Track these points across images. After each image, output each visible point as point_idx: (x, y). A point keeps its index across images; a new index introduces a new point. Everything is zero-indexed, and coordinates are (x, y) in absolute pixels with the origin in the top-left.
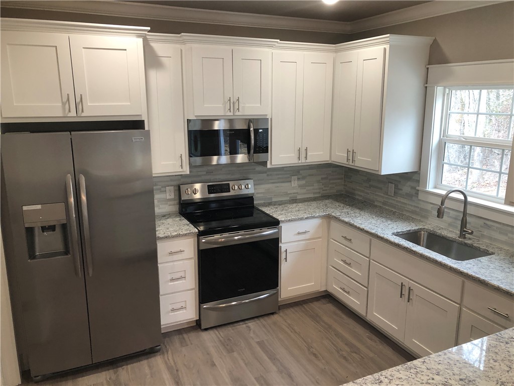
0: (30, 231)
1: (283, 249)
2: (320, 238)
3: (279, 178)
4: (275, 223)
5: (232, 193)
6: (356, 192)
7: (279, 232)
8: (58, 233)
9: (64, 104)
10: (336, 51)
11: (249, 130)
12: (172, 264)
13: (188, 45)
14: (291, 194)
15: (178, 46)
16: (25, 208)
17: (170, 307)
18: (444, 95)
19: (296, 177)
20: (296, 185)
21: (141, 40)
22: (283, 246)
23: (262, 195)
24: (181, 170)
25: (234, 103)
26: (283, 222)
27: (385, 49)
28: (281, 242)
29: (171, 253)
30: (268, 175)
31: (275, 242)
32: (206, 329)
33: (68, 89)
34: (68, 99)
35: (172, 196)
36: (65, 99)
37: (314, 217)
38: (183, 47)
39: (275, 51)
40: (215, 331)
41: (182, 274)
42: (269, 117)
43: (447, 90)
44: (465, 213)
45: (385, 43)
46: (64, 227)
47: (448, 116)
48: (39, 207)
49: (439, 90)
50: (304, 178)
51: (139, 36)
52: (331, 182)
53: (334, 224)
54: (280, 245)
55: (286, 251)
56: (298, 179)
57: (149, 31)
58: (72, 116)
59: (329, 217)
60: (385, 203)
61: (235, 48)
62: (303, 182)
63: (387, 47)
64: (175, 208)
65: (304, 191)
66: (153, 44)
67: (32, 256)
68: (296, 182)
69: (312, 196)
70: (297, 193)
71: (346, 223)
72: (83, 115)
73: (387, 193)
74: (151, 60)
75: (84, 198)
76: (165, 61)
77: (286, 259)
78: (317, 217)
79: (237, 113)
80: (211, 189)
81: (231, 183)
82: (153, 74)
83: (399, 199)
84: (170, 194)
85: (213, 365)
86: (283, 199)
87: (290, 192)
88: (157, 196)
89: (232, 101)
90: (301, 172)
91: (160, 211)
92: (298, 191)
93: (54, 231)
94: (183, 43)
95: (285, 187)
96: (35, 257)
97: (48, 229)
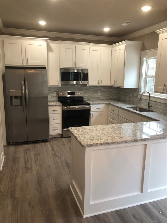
0: (11, 98)
1: (91, 114)
2: (105, 111)
3: (93, 92)
4: (89, 104)
5: (76, 95)
6: (121, 98)
7: (90, 107)
8: (19, 100)
9: (22, 61)
10: (112, 47)
11: (81, 73)
12: (53, 114)
13: (61, 44)
15: (58, 45)
16: (10, 91)
17: (53, 129)
18: (146, 61)
20: (99, 95)
21: (46, 42)
22: (91, 113)
23: (87, 97)
24: (58, 85)
25: (76, 63)
26: (91, 104)
27: (125, 46)
29: (53, 111)
31: (88, 111)
32: (64, 138)
33: (24, 57)
34: (24, 60)
35: (56, 95)
36: (23, 60)
37: (102, 104)
38: (60, 45)
39: (91, 47)
40: (67, 138)
41: (57, 118)
42: (88, 69)
43: (147, 59)
44: (149, 100)
45: (125, 43)
46: (21, 97)
47: (148, 68)
48: (14, 91)
49: (144, 59)
50: (102, 92)
51: (45, 41)
52: (113, 94)
53: (110, 106)
54: (90, 112)
55: (92, 114)
57: (49, 40)
58: (25, 65)
59: (108, 104)
60: (129, 101)
62: (102, 94)
63: (126, 45)
64: (57, 99)
65: (102, 97)
66: (51, 44)
67: (12, 105)
68: (99, 93)
69: (105, 99)
71: (112, 105)
72: (28, 65)
73: (129, 97)
74: (49, 49)
75: (27, 92)
76: (54, 49)
77: (92, 117)
78: (104, 104)
79: (77, 67)
80: (69, 93)
81: (76, 92)
82: (50, 53)
83: (133, 98)
84: (55, 94)
85: (64, 145)
86: (94, 99)
87: (97, 97)
88: (51, 95)
89: (75, 63)
90: (101, 90)
91: (52, 100)
92: (100, 97)
93: (18, 99)
94: (60, 44)
95: (95, 95)
96: (12, 106)
97: (16, 98)
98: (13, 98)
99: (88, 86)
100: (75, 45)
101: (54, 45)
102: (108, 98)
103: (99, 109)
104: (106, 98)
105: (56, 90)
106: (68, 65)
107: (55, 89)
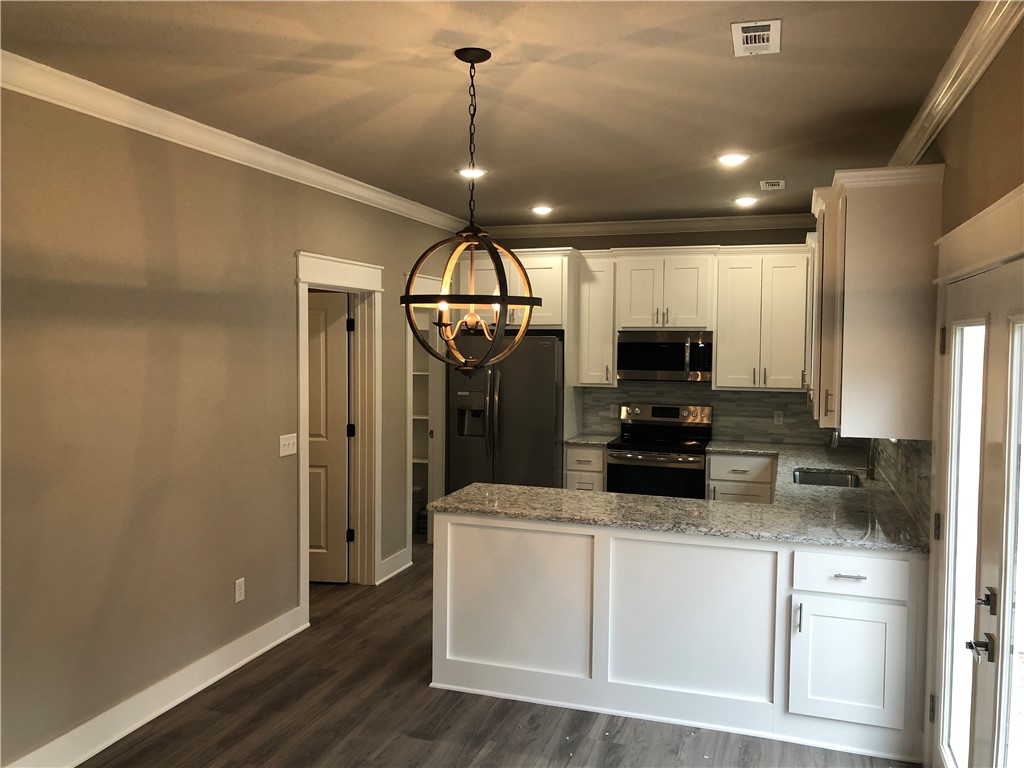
0: (461, 412)
1: (712, 488)
4: (702, 452)
5: (680, 420)
7: (705, 464)
11: (683, 344)
12: (579, 473)
14: (773, 434)
15: (611, 260)
16: (459, 393)
19: (781, 413)
20: (781, 423)
21: (566, 258)
22: (711, 483)
24: (607, 382)
25: (663, 315)
26: (711, 453)
28: (709, 476)
29: (579, 462)
30: (738, 405)
37: (756, 454)
38: (617, 262)
42: (714, 330)
48: (467, 393)
50: (794, 415)
51: (564, 255)
54: (707, 482)
55: (714, 490)
56: (784, 415)
59: (776, 457)
61: (667, 258)
62: (791, 421)
64: (618, 429)
65: (794, 433)
66: (589, 261)
67: (461, 433)
68: (781, 419)
69: (808, 441)
70: (784, 434)
75: (496, 398)
76: (598, 275)
78: (761, 455)
79: (667, 325)
80: (656, 412)
81: (681, 408)
82: (586, 288)
86: (756, 439)
87: (773, 431)
88: (600, 413)
89: (661, 312)
90: (790, 406)
91: (603, 430)
92: (786, 431)
93: (479, 417)
94: (615, 256)
95: (762, 423)
96: (463, 435)
97: (477, 414)
98: (468, 414)
99: (714, 388)
100: (662, 258)
101: (597, 261)
102: (821, 439)
103: (744, 472)
104: (812, 439)
105: (617, 398)
106: (641, 319)
107: (614, 395)
